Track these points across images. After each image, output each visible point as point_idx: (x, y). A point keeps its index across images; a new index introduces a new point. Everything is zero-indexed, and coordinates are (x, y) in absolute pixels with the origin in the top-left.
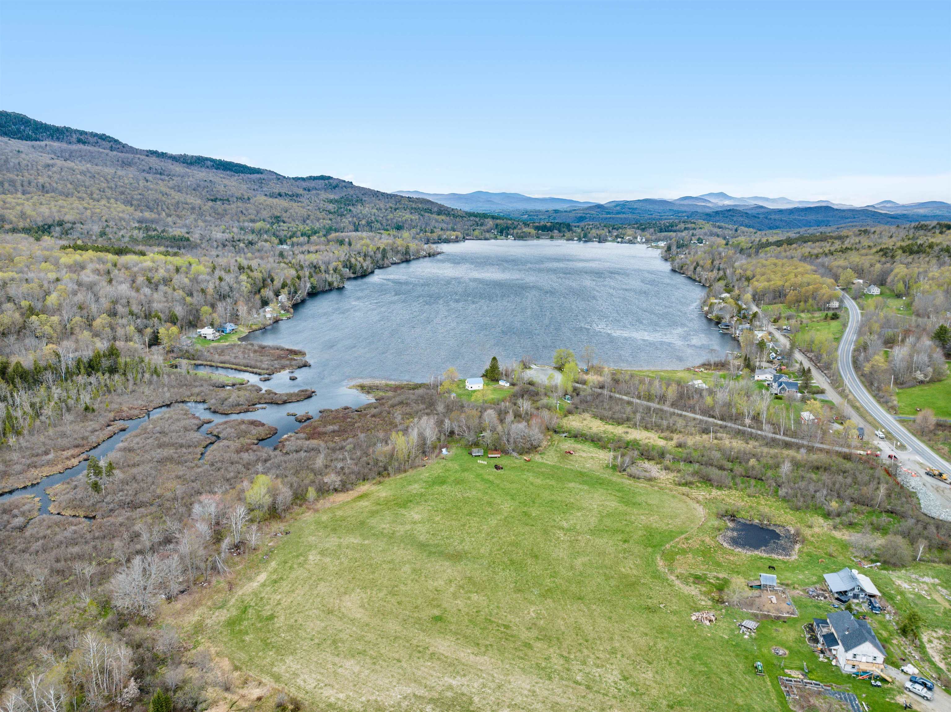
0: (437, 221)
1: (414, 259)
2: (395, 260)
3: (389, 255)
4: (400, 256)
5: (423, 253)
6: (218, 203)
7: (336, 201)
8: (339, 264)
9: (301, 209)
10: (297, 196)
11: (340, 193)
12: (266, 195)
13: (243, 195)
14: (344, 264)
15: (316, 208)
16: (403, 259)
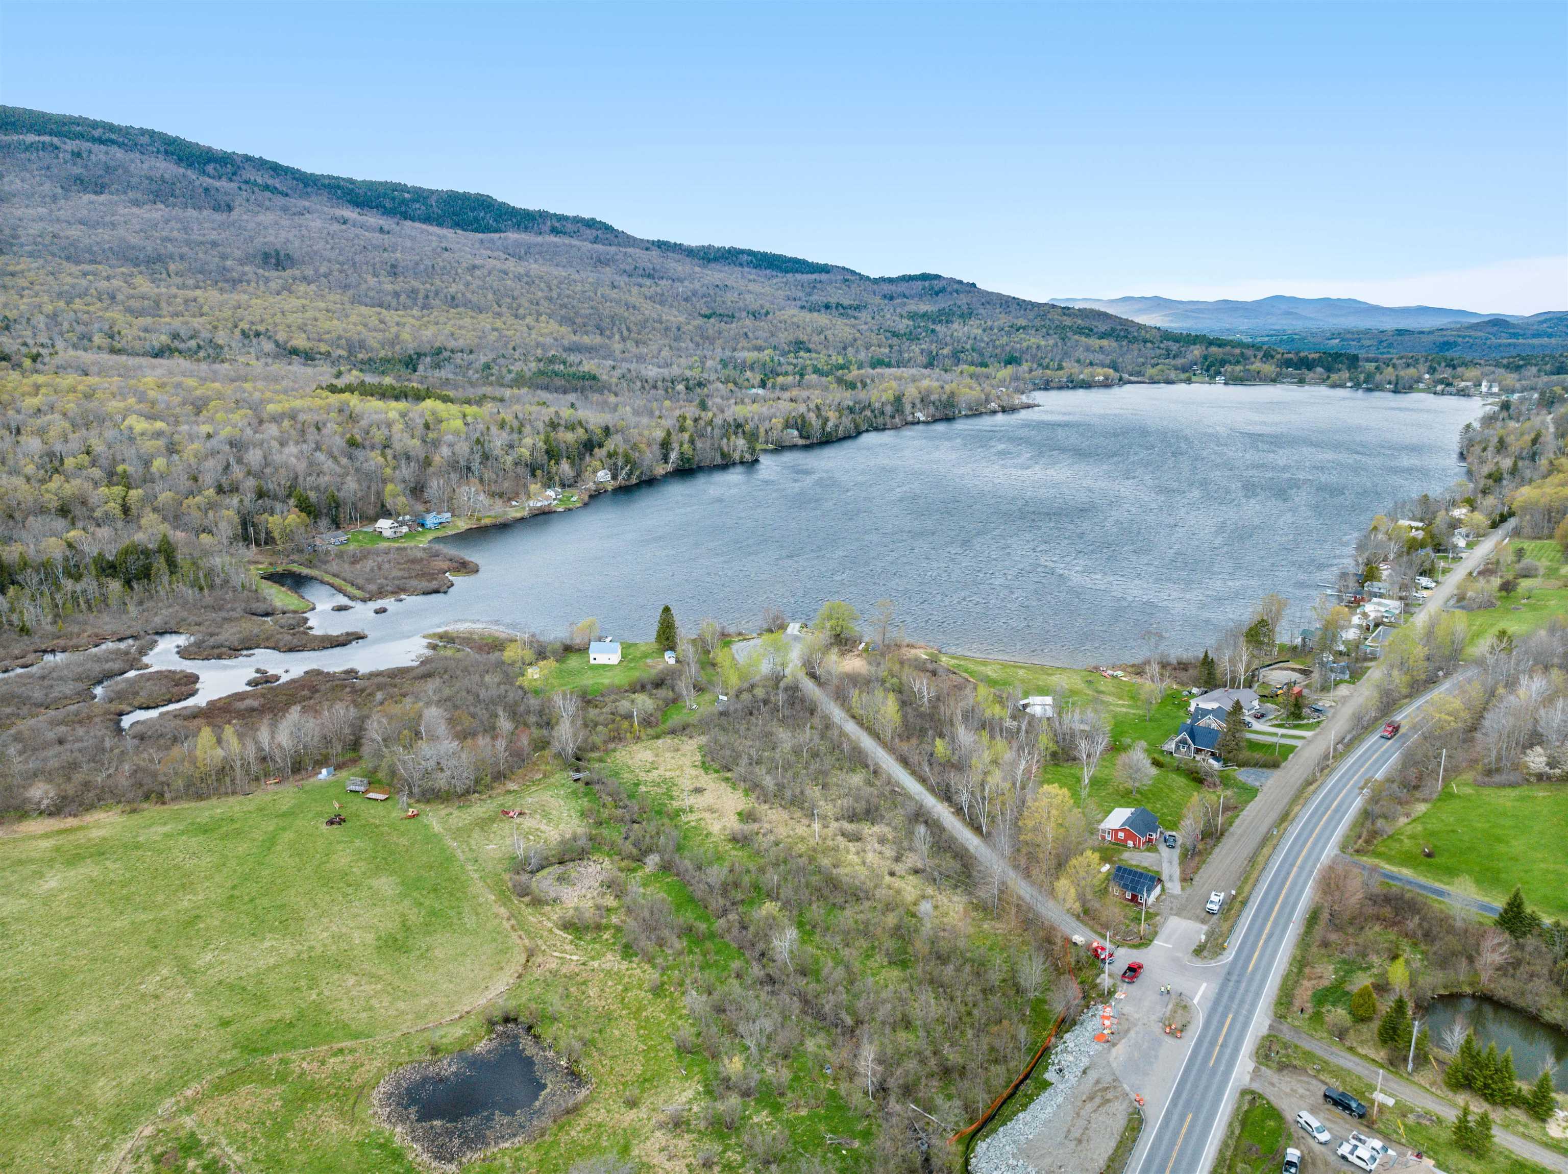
0: (1088, 349)
1: (967, 416)
2: (921, 416)
3: (908, 408)
4: (932, 409)
5: (993, 405)
6: (712, 320)
7: (925, 315)
8: (778, 422)
9: (847, 329)
10: (857, 308)
11: (943, 303)
12: (803, 307)
13: (762, 307)
14: (791, 422)
15: (875, 328)
16: (938, 415)
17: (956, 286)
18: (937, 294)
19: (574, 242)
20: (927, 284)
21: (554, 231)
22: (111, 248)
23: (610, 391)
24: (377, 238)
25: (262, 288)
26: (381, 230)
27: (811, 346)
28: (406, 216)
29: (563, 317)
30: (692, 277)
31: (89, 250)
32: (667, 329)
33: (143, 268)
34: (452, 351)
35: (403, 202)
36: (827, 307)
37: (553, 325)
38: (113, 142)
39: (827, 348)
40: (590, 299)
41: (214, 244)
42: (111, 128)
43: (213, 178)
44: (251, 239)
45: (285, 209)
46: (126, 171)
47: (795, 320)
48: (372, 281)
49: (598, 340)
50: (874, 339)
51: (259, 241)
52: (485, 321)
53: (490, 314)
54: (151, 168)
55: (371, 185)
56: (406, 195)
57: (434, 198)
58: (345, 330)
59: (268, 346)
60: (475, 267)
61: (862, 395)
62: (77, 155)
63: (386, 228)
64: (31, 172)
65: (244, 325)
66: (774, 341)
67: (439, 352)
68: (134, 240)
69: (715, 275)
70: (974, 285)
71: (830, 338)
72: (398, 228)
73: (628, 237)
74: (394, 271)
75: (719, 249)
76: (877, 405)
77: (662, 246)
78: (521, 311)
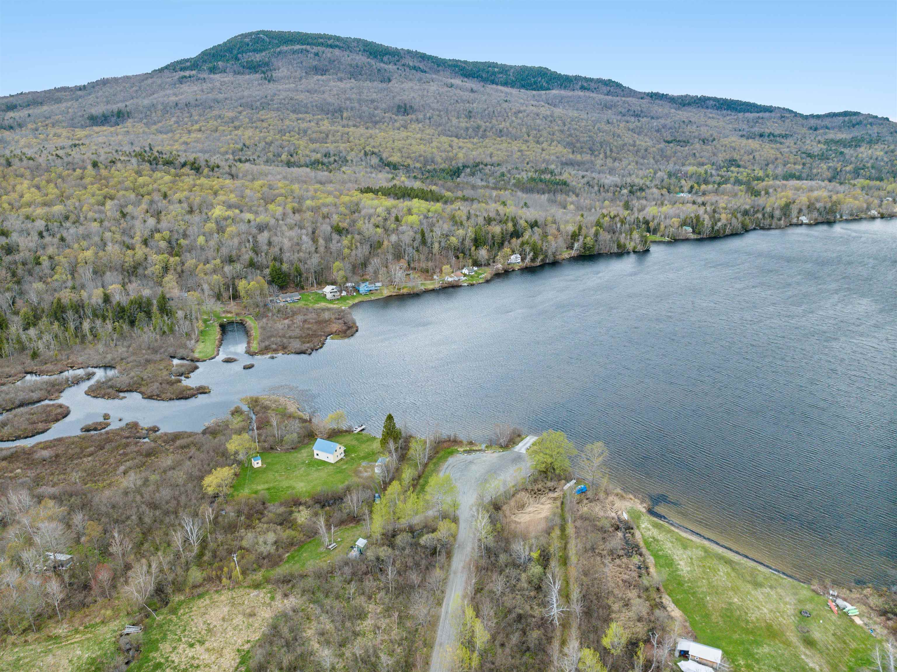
1: (847, 221)
2: (804, 219)
3: (794, 213)
4: (815, 215)
5: (874, 212)
6: (672, 145)
7: (837, 142)
8: (676, 221)
9: (773, 152)
10: (786, 136)
11: (857, 132)
12: (742, 136)
13: (711, 135)
14: (689, 221)
15: (794, 151)
16: (820, 219)
17: (870, 120)
18: (854, 126)
19: (592, 95)
20: (847, 119)
21: (583, 88)
22: (316, 106)
23: (574, 193)
24: (466, 95)
25: (390, 126)
26: (472, 91)
27: (741, 163)
28: (493, 82)
29: (568, 143)
30: (667, 116)
31: (306, 106)
32: (638, 151)
33: (329, 116)
34: (486, 165)
35: (494, 74)
36: (761, 136)
37: (560, 148)
38: (337, 46)
39: (753, 164)
40: (590, 131)
41: (373, 101)
42: (338, 39)
43: (386, 64)
44: (394, 97)
45: (420, 80)
46: (339, 62)
47: (733, 144)
48: (455, 121)
49: (587, 157)
50: (792, 159)
51: (397, 100)
52: (516, 146)
53: (521, 141)
54: (352, 59)
55: (475, 64)
56: (496, 70)
57: (512, 71)
58: (425, 152)
59: (375, 160)
60: (520, 112)
61: (761, 201)
62: (317, 54)
63: (475, 89)
64: (292, 65)
65: (368, 148)
66: (714, 159)
67: (477, 165)
68: (330, 100)
69: (684, 114)
70: (887, 119)
71: (757, 157)
72: (483, 89)
73: (631, 90)
74: (470, 115)
75: (692, 97)
76: (768, 209)
77: (654, 96)
78: (541, 139)
